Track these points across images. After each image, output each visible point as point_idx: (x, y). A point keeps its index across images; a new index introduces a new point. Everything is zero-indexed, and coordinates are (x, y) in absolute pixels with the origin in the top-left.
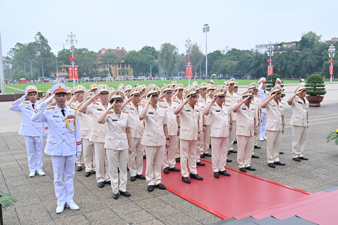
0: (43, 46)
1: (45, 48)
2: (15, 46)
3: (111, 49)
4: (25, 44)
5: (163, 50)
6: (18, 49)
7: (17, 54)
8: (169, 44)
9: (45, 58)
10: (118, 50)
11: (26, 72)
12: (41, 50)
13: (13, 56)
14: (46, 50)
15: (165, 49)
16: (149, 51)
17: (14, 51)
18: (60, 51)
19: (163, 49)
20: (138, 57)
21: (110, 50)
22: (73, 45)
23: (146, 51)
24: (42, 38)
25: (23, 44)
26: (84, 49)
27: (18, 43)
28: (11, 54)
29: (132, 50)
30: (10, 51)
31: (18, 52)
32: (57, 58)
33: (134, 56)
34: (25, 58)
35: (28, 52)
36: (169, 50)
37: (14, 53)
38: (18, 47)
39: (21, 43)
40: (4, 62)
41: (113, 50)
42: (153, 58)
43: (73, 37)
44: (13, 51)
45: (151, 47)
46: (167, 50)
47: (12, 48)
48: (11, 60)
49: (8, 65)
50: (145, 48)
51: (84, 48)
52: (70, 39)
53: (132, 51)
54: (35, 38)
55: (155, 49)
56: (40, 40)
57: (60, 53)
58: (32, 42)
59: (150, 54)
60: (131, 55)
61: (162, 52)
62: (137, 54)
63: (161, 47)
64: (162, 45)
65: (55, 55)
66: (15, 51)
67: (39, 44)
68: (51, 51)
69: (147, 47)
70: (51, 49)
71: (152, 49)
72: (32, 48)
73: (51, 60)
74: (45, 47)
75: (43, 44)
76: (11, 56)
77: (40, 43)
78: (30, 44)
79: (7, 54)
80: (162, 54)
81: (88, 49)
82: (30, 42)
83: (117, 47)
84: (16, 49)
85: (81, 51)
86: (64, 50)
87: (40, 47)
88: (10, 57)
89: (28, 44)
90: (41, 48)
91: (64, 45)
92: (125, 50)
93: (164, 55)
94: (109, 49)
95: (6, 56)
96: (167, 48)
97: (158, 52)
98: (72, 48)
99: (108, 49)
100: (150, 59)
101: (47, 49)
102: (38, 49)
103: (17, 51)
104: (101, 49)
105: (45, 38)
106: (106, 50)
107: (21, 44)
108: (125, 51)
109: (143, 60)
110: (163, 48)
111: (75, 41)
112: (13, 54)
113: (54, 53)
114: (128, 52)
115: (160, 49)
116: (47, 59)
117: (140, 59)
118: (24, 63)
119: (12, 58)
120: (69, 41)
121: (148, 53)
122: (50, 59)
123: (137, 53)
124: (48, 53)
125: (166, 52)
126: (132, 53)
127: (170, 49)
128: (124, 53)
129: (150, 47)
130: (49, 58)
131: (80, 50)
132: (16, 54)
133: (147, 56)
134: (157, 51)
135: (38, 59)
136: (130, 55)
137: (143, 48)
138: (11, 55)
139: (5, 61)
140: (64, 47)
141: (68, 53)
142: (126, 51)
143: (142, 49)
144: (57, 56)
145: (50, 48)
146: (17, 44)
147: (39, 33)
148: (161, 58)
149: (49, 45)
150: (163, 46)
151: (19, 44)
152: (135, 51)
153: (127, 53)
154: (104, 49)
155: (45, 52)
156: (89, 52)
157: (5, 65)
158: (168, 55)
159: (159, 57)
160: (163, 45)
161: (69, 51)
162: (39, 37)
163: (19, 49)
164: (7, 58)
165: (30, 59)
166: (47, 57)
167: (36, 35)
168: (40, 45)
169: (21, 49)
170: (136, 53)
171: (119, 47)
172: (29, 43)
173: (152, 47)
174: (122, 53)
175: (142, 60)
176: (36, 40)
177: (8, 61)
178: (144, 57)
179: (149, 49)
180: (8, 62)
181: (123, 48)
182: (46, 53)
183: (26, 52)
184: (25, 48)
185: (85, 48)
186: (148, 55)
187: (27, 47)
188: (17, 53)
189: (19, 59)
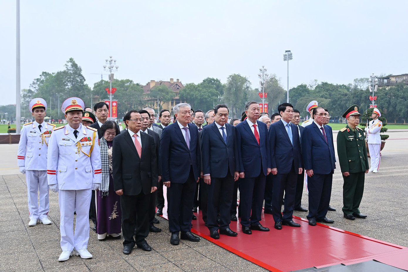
0: (75, 76)
1: (78, 79)
2: (41, 76)
3: (162, 81)
4: (53, 73)
5: (231, 83)
6: (43, 80)
7: (42, 86)
8: (239, 76)
9: (76, 91)
10: (172, 82)
11: (52, 109)
12: (73, 82)
13: (37, 89)
14: (79, 81)
15: (234, 82)
16: (213, 84)
17: (38, 83)
18: (97, 83)
19: (231, 82)
20: (197, 91)
21: (161, 83)
22: (112, 73)
23: (209, 84)
24: (75, 65)
25: (50, 74)
26: (128, 81)
27: (44, 71)
28: (34, 86)
29: (190, 83)
30: (33, 82)
31: (43, 84)
32: (93, 91)
33: (192, 90)
34: (52, 91)
35: (56, 84)
36: (239, 84)
37: (39, 85)
38: (43, 77)
39: (47, 72)
40: (25, 96)
41: (165, 83)
42: (217, 93)
43: (113, 63)
44: (37, 81)
45: (215, 79)
46: (236, 84)
47: (36, 78)
48: (34, 94)
49: (30, 100)
50: (208, 80)
51: (128, 79)
52: (108, 65)
53: (190, 84)
54: (66, 66)
55: (220, 81)
56: (72, 69)
57: (96, 85)
58: (62, 70)
59: (213, 89)
60: (188, 88)
61: (229, 86)
62: (197, 88)
63: (228, 80)
64: (229, 77)
65: (90, 88)
66: (40, 83)
67: (71, 73)
68: (85, 83)
69: (209, 78)
70: (85, 80)
71: (216, 82)
72: (62, 78)
73: (85, 95)
74: (77, 77)
75: (75, 73)
76: (35, 89)
77: (72, 72)
78: (59, 74)
79: (30, 87)
80: (229, 89)
81: (133, 81)
82: (59, 71)
83: (171, 79)
84: (42, 79)
85: (124, 83)
86: (102, 81)
87: (72, 77)
88: (33, 90)
89: (56, 73)
90: (73, 78)
91: (102, 75)
92: (181, 82)
93: (232, 89)
94: (160, 81)
95: (28, 88)
96: (236, 81)
97: (224, 86)
98: (111, 76)
99: (159, 81)
100: (213, 94)
101: (80, 80)
102: (69, 80)
103: (42, 82)
104: (150, 82)
105: (79, 66)
106: (156, 82)
107: (48, 73)
108: (181, 83)
109: (204, 96)
110: (231, 81)
111: (114, 68)
112: (37, 86)
113: (89, 86)
114: (184, 86)
115: (227, 83)
116: (80, 92)
117: (200, 95)
118: (50, 98)
119: (35, 91)
120: (107, 68)
121: (210, 87)
122: (83, 93)
123: (196, 87)
124: (81, 85)
125: (234, 86)
126: (189, 86)
127: (240, 82)
128: (179, 87)
129: (213, 80)
130: (82, 91)
131: (122, 81)
132: (41, 86)
133: (209, 91)
134: (222, 85)
135: (68, 92)
136: (187, 89)
137: (204, 81)
138: (35, 87)
139: (26, 95)
140: (102, 77)
141: (107, 86)
142: (183, 84)
143: (203, 82)
144: (92, 89)
145: (84, 78)
146: (43, 73)
147: (71, 60)
148: (228, 93)
149: (83, 75)
150: (230, 79)
151: (45, 73)
152: (193, 83)
153: (183, 87)
154: (154, 81)
155: (78, 84)
156: (134, 84)
157: (26, 100)
158: (237, 90)
159: (224, 92)
160: (230, 76)
161: (107, 82)
162: (71, 65)
163: (44, 79)
164: (30, 91)
165: (59, 93)
166: (79, 90)
167: (67, 62)
168: (71, 75)
169: (47, 80)
170: (194, 87)
171: (173, 79)
172: (58, 73)
173: (217, 79)
174: (177, 86)
175: (203, 95)
176: (67, 68)
177: (30, 94)
178: (205, 92)
179: (213, 81)
180: (29, 96)
181: (178, 80)
182: (78, 85)
183: (54, 84)
184: (53, 79)
185: (130, 79)
186: (211, 89)
187: (55, 77)
188: (42, 85)
189: (44, 92)
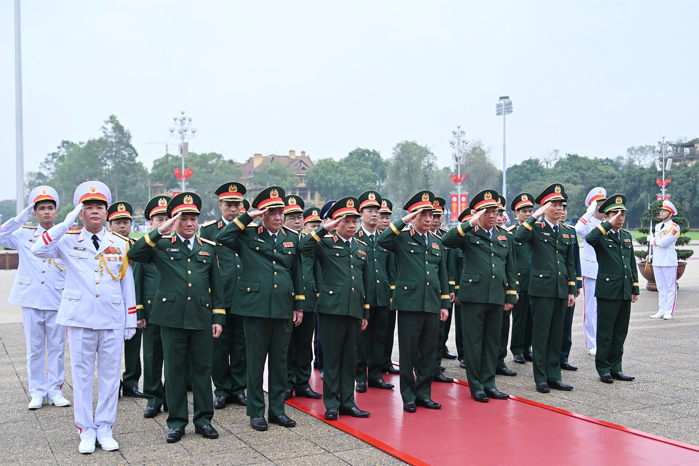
0: (119, 147)
1: (125, 153)
2: (59, 147)
3: (275, 154)
4: (81, 143)
5: (399, 158)
6: (63, 156)
7: (62, 167)
8: (414, 144)
9: (123, 175)
10: (293, 157)
12: (115, 158)
13: (53, 171)
14: (127, 156)
15: (405, 156)
16: (366, 159)
17: (55, 160)
18: (159, 160)
19: (400, 156)
20: (338, 173)
21: (273, 158)
22: (185, 141)
23: (359, 160)
24: (118, 128)
25: (76, 144)
26: (213, 156)
27: (65, 140)
28: (48, 167)
29: (325, 158)
30: (46, 159)
31: (63, 161)
32: (151, 175)
33: (328, 171)
34: (79, 174)
35: (86, 162)
36: (414, 158)
37: (56, 165)
38: (63, 150)
39: (70, 140)
40: (32, 185)
41: (281, 158)
42: (375, 176)
43: (186, 123)
44: (53, 158)
45: (371, 151)
46: (408, 158)
47: (51, 152)
48: (48, 180)
50: (357, 153)
51: (213, 152)
52: (178, 127)
53: (325, 160)
54: (103, 130)
55: (381, 155)
56: (114, 135)
57: (157, 163)
58: (97, 138)
59: (367, 168)
60: (323, 168)
61: (397, 163)
62: (337, 167)
63: (394, 151)
64: (396, 146)
65: (147, 169)
66: (57, 161)
67: (112, 142)
68: (137, 160)
69: (361, 150)
70: (137, 155)
71: (372, 155)
72: (96, 151)
73: (137, 181)
74: (123, 149)
75: (120, 142)
76: (49, 172)
77: (114, 141)
78: (91, 144)
79: (40, 168)
80: (397, 168)
81: (223, 155)
82: (91, 139)
83: (291, 151)
84: (61, 154)
85: (207, 159)
86: (167, 156)
87: (114, 149)
88: (45, 173)
89: (86, 142)
90: (116, 152)
91: (167, 146)
92: (308, 157)
93: (402, 169)
94: (271, 156)
95: (37, 171)
96: (408, 153)
97: (387, 163)
98: (183, 147)
99: (269, 155)
100: (367, 179)
101: (129, 154)
102: (109, 154)
103: (62, 159)
104: (253, 156)
105: (125, 129)
106: (264, 157)
107: (73, 143)
108: (309, 159)
109: (351, 182)
110: (399, 153)
111: (189, 133)
112: (52, 166)
113: (144, 165)
114: (315, 163)
115: (392, 157)
116: (128, 176)
117: (344, 180)
119: (49, 175)
120: (176, 133)
121: (362, 165)
122: (134, 179)
123: (336, 165)
124: (130, 163)
125: (405, 163)
126: (324, 164)
127: (416, 155)
128: (306, 165)
129: (368, 151)
130: (132, 175)
131: (203, 156)
132: (59, 166)
133: (361, 172)
134: (384, 161)
135: (107, 176)
136: (320, 170)
137: (350, 154)
138: (49, 169)
139: (34, 182)
140: (167, 150)
141: (176, 164)
142: (312, 161)
144: (150, 171)
145: (135, 151)
146: (64, 142)
147: (113, 119)
148: (394, 176)
149: (133, 146)
150: (398, 149)
151: (67, 142)
152: (331, 159)
153: (313, 164)
154: (260, 155)
155: (125, 161)
156: (224, 162)
158: (410, 170)
159: (388, 173)
160: (398, 145)
161: (177, 158)
162: (113, 128)
163: (65, 154)
164: (40, 175)
166: (127, 173)
167: (106, 122)
168: (113, 145)
169: (70, 155)
170: (333, 165)
171: (294, 151)
172: (89, 142)
173: (374, 151)
174: (302, 164)
175: (349, 181)
176: (104, 132)
177: (41, 181)
178: (352, 175)
179: (367, 155)
181: (303, 152)
182: (125, 163)
183: (82, 162)
184: (80, 153)
185: (217, 153)
186: (364, 169)
187: (84, 149)
188: (62, 164)
189: (65, 178)
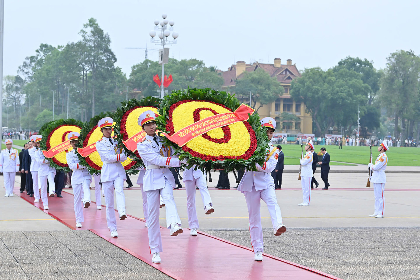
0: (98, 52)
1: (103, 58)
2: (37, 51)
3: (259, 62)
4: (59, 47)
5: (393, 69)
6: (41, 60)
7: (40, 71)
8: (410, 54)
9: (100, 80)
10: (278, 66)
11: (55, 114)
12: (93, 63)
13: (30, 75)
14: (106, 61)
15: (400, 67)
16: (357, 69)
17: (33, 64)
18: (138, 66)
19: (394, 66)
20: (326, 84)
21: (257, 66)
22: (166, 47)
23: (349, 70)
24: (98, 32)
25: (55, 48)
26: (194, 62)
27: (44, 43)
28: (26, 71)
29: (312, 67)
30: (24, 63)
31: (41, 66)
32: (130, 81)
33: (315, 82)
34: (56, 79)
35: (64, 66)
36: (410, 70)
37: (34, 69)
38: (42, 54)
39: (49, 44)
40: (10, 89)
41: (266, 67)
42: (366, 88)
43: (167, 28)
44: (31, 62)
45: (363, 60)
46: (404, 70)
47: (29, 56)
48: (26, 85)
49: (17, 95)
50: (347, 63)
51: (194, 58)
52: (159, 32)
53: (312, 70)
54: (82, 34)
55: (373, 65)
56: (93, 39)
57: (136, 69)
58: (76, 42)
59: (358, 79)
60: (309, 78)
61: (391, 74)
62: (325, 77)
63: (388, 62)
64: (391, 56)
65: (125, 75)
66: (35, 64)
67: (90, 46)
68: (116, 65)
69: (351, 59)
70: (116, 60)
71: (363, 65)
72: (74, 55)
73: (115, 87)
74: (102, 54)
75: (99, 47)
76: (27, 76)
77: (93, 45)
78: (70, 47)
79: (18, 71)
80: (391, 80)
81: (204, 62)
82: (70, 44)
83: (276, 59)
84: (39, 58)
85: (187, 66)
86: (147, 61)
87: (92, 54)
88: (23, 77)
89: (65, 46)
90: (94, 56)
91: (146, 51)
92: (294, 66)
93: (396, 81)
94: (254, 63)
95: (16, 74)
96: (404, 64)
97: (380, 74)
98: (163, 53)
99: (252, 63)
100: (358, 91)
101: (108, 59)
102: (87, 59)
103: (40, 62)
104: (236, 64)
105: (105, 33)
106: (247, 65)
107: (51, 47)
108: (296, 68)
109: (340, 93)
110: (394, 64)
111: (170, 38)
112: (30, 70)
113: (122, 71)
114: (301, 73)
115: (386, 67)
116: (106, 82)
117: (333, 91)
118: (52, 93)
119: (27, 79)
120: (157, 38)
121: (352, 76)
122: (112, 85)
123: (324, 75)
124: (108, 68)
125: (400, 74)
126: (311, 73)
127: (412, 66)
128: (292, 74)
129: (359, 61)
130: (109, 81)
131: (183, 63)
132: (37, 70)
133: (351, 83)
134: (377, 72)
135: (85, 82)
136: (306, 79)
137: (340, 63)
138: (26, 73)
139: (12, 86)
140: (146, 55)
141: (155, 71)
142: (298, 70)
143: (337, 65)
144: (128, 77)
145: (113, 56)
146: (42, 46)
147: (92, 22)
148: (387, 89)
149: (112, 51)
150: (393, 60)
151: (46, 46)
152: (319, 68)
153: (299, 74)
154: (243, 62)
155: (103, 66)
156: (205, 69)
157: (11, 97)
158: (405, 83)
159: (381, 85)
160: (393, 55)
161: (156, 64)
162: (92, 32)
163: (44, 58)
164: (18, 79)
165: (68, 84)
166: (105, 79)
167: (85, 25)
168: (91, 50)
169: (48, 59)
170: (321, 75)
171: (280, 59)
172: (68, 45)
173: (366, 60)
174: (288, 73)
175: (338, 92)
176: (83, 36)
177: (19, 86)
178: (341, 86)
179: (358, 64)
180: (17, 89)
181: (289, 61)
182: (103, 68)
183: (60, 67)
184: (58, 57)
185: (197, 59)
186: (354, 80)
187: (62, 53)
188: (40, 68)
189: (42, 82)
